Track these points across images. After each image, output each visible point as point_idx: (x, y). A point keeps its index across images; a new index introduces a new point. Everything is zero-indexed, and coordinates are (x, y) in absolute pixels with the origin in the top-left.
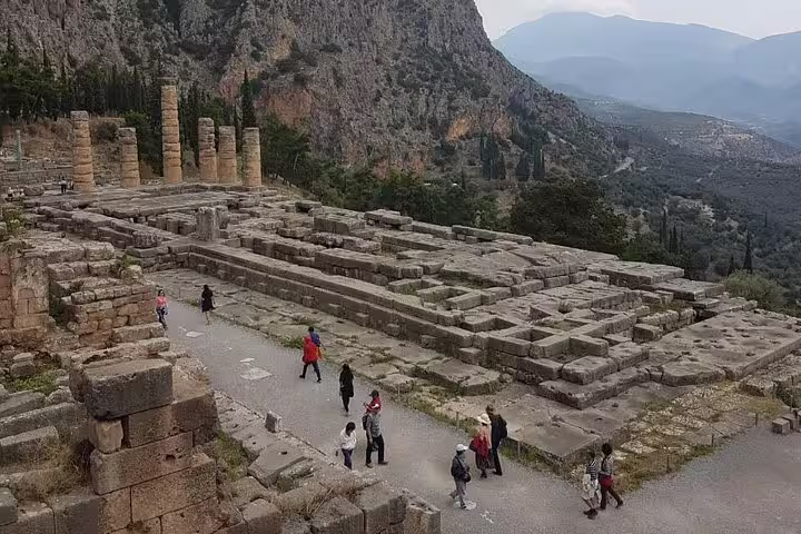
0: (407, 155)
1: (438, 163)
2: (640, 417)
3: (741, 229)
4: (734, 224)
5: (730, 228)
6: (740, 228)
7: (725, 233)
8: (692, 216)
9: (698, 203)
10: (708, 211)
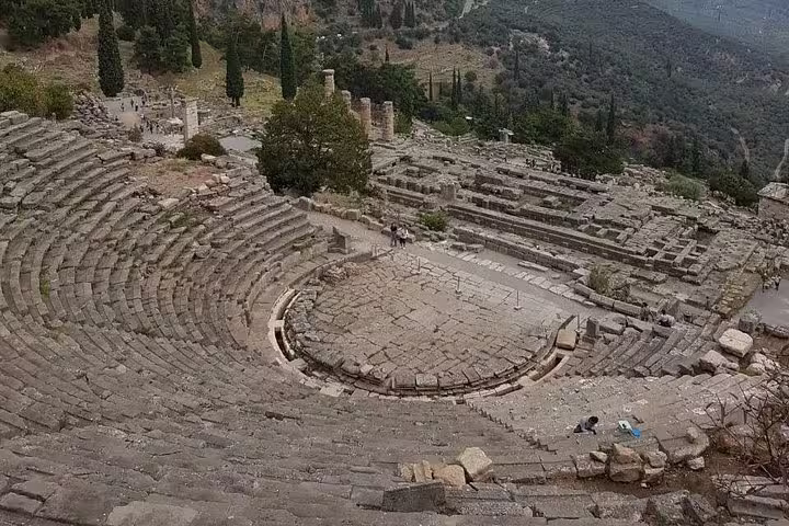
0: (294, 8)
1: (323, 15)
2: (720, 287)
3: (572, 59)
4: (565, 54)
5: (563, 59)
6: (570, 58)
7: (560, 63)
8: (533, 49)
9: (535, 36)
10: (543, 43)
